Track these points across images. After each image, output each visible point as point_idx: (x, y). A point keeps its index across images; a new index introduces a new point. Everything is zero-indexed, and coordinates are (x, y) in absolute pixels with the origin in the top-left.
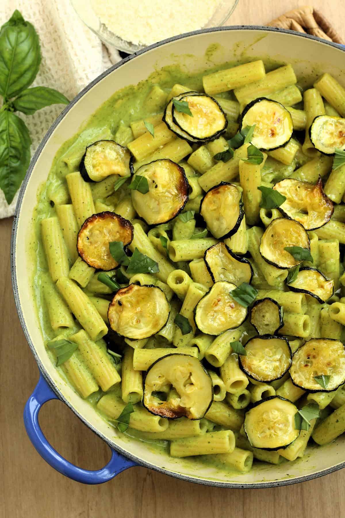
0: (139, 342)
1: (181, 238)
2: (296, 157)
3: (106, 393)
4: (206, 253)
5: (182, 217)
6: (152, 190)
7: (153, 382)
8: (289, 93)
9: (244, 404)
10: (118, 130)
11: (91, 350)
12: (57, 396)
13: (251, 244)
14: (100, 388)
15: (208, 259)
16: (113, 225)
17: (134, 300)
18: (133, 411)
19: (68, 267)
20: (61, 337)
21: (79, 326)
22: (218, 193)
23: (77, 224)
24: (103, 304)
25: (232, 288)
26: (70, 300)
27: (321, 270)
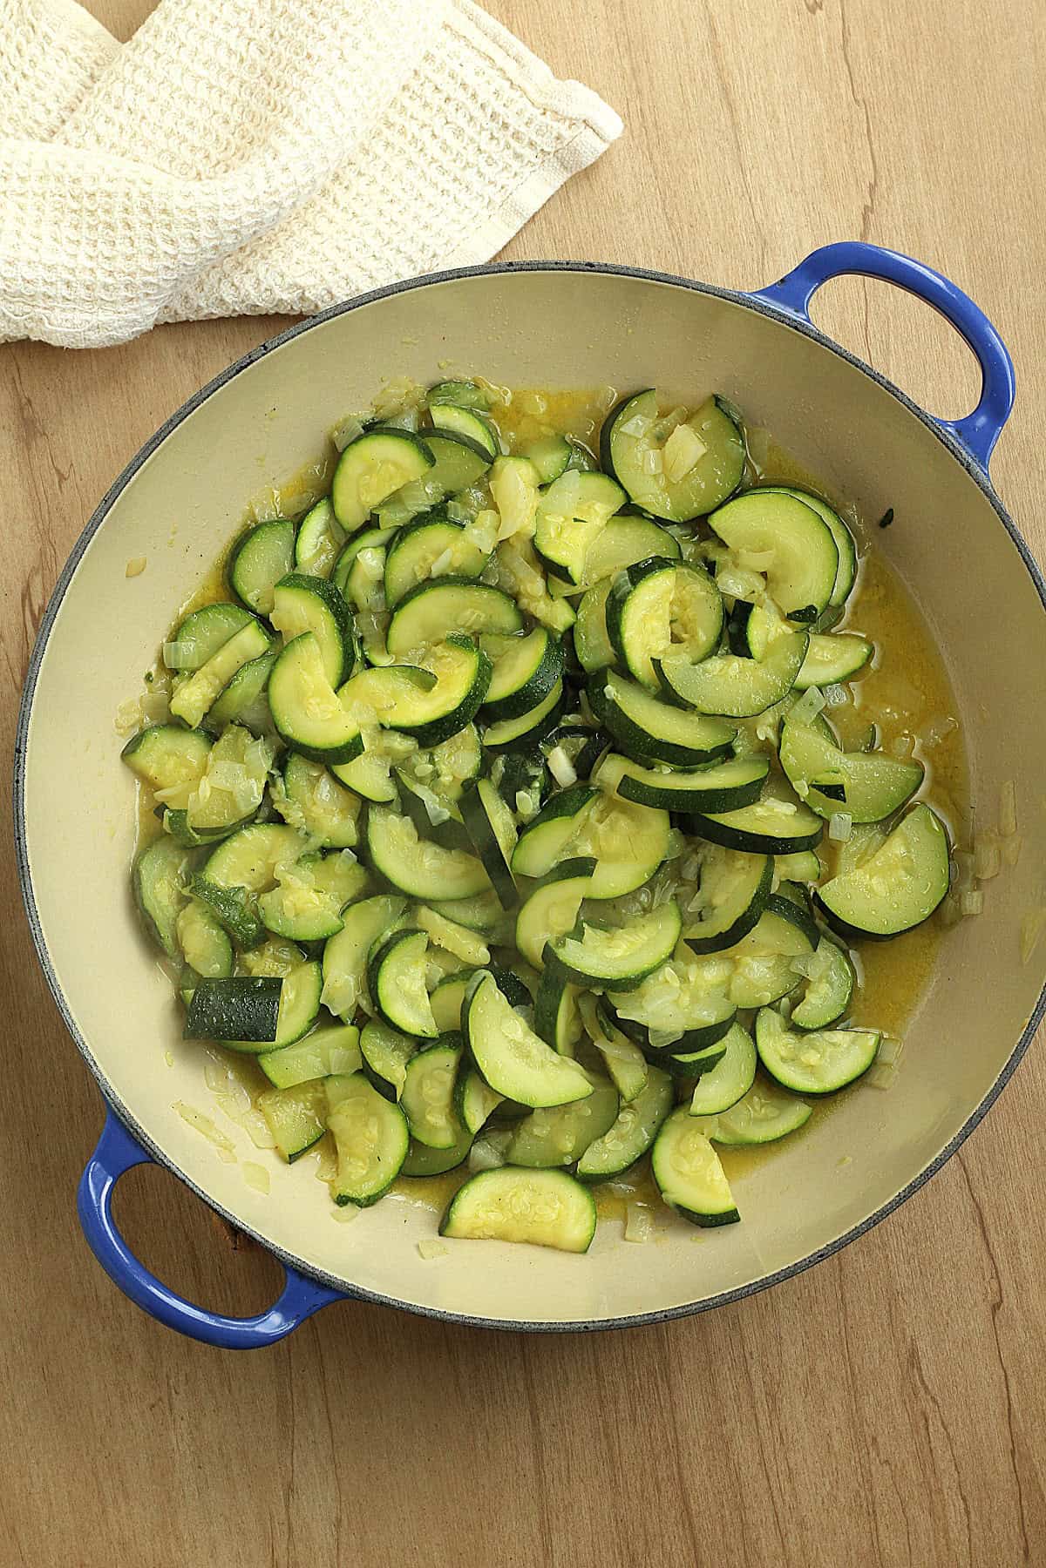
12: (150, 1155)
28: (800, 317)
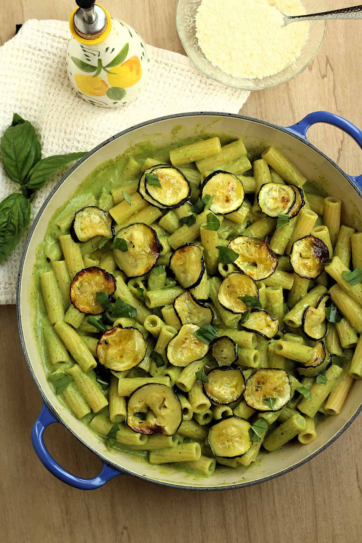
0: (122, 374)
1: (155, 289)
2: (247, 217)
3: (97, 414)
4: (175, 301)
5: (155, 270)
6: (131, 250)
7: (134, 406)
8: (241, 163)
9: (208, 421)
10: (101, 196)
11: (84, 381)
12: (58, 420)
13: (211, 291)
14: (92, 411)
15: (177, 307)
16: (99, 278)
17: (117, 339)
18: (119, 430)
19: (63, 312)
20: (59, 371)
21: (74, 361)
22: (184, 251)
23: (70, 276)
24: (93, 342)
25: (196, 328)
26: (66, 340)
27: (268, 311)
28: (303, 137)
